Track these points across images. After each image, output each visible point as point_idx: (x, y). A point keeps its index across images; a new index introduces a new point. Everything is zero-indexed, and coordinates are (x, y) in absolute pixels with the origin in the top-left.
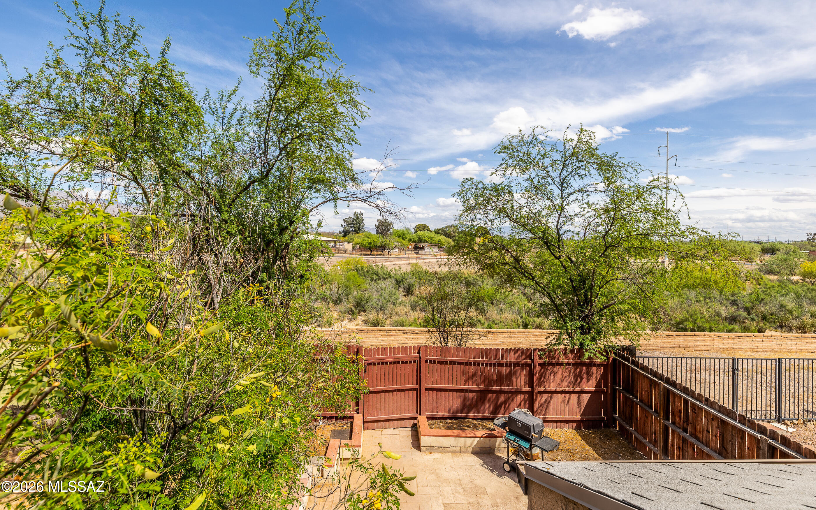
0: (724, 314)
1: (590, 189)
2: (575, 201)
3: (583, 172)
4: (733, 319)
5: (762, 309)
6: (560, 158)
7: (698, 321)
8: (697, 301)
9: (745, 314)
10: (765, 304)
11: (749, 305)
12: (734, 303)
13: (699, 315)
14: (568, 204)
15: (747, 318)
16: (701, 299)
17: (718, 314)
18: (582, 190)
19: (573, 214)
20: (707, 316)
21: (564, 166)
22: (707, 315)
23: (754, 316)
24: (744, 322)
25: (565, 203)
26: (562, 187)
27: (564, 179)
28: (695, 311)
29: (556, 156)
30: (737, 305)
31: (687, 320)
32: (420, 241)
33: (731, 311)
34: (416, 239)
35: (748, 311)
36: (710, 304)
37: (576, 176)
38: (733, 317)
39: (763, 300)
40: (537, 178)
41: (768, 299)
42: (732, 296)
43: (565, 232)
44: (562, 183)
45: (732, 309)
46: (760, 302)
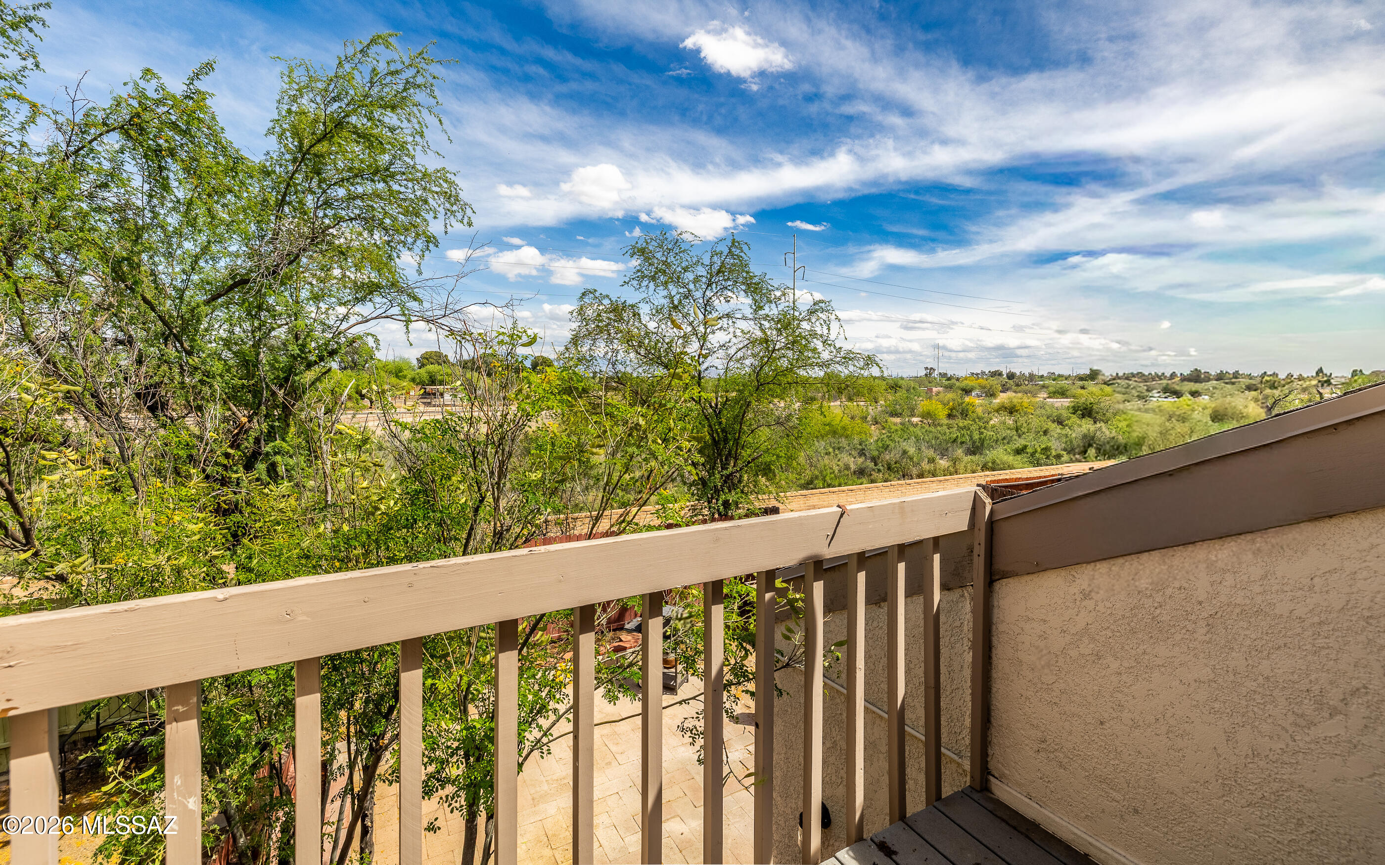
0: (853, 467)
1: (737, 316)
2: (720, 329)
3: (730, 294)
4: (861, 473)
5: (888, 457)
6: (705, 274)
7: (827, 478)
8: (826, 454)
9: (872, 465)
10: (890, 452)
11: (876, 453)
12: (862, 453)
13: (829, 471)
14: (713, 332)
15: (874, 470)
16: (831, 450)
17: (847, 467)
18: (728, 316)
19: (718, 345)
20: (836, 472)
21: (709, 285)
22: (836, 469)
23: (880, 467)
24: (871, 475)
25: (708, 331)
26: (706, 310)
27: (708, 301)
28: (825, 466)
29: (701, 271)
30: (865, 455)
31: (817, 478)
32: (433, 382)
33: (859, 463)
34: (425, 377)
35: (874, 460)
36: (839, 456)
37: (722, 299)
38: (861, 469)
39: (888, 446)
40: (678, 296)
41: (892, 445)
42: (860, 444)
43: (707, 369)
44: (705, 305)
45: (861, 460)
46: (886, 449)
